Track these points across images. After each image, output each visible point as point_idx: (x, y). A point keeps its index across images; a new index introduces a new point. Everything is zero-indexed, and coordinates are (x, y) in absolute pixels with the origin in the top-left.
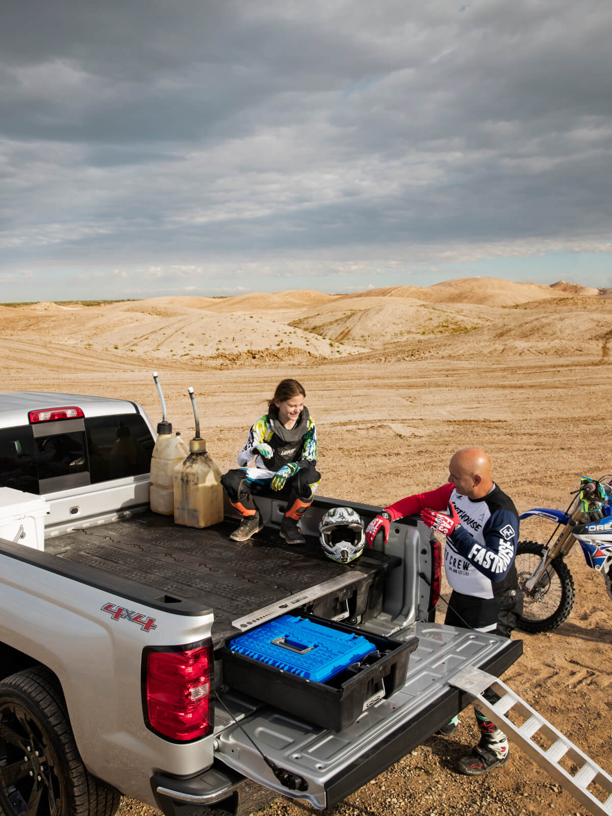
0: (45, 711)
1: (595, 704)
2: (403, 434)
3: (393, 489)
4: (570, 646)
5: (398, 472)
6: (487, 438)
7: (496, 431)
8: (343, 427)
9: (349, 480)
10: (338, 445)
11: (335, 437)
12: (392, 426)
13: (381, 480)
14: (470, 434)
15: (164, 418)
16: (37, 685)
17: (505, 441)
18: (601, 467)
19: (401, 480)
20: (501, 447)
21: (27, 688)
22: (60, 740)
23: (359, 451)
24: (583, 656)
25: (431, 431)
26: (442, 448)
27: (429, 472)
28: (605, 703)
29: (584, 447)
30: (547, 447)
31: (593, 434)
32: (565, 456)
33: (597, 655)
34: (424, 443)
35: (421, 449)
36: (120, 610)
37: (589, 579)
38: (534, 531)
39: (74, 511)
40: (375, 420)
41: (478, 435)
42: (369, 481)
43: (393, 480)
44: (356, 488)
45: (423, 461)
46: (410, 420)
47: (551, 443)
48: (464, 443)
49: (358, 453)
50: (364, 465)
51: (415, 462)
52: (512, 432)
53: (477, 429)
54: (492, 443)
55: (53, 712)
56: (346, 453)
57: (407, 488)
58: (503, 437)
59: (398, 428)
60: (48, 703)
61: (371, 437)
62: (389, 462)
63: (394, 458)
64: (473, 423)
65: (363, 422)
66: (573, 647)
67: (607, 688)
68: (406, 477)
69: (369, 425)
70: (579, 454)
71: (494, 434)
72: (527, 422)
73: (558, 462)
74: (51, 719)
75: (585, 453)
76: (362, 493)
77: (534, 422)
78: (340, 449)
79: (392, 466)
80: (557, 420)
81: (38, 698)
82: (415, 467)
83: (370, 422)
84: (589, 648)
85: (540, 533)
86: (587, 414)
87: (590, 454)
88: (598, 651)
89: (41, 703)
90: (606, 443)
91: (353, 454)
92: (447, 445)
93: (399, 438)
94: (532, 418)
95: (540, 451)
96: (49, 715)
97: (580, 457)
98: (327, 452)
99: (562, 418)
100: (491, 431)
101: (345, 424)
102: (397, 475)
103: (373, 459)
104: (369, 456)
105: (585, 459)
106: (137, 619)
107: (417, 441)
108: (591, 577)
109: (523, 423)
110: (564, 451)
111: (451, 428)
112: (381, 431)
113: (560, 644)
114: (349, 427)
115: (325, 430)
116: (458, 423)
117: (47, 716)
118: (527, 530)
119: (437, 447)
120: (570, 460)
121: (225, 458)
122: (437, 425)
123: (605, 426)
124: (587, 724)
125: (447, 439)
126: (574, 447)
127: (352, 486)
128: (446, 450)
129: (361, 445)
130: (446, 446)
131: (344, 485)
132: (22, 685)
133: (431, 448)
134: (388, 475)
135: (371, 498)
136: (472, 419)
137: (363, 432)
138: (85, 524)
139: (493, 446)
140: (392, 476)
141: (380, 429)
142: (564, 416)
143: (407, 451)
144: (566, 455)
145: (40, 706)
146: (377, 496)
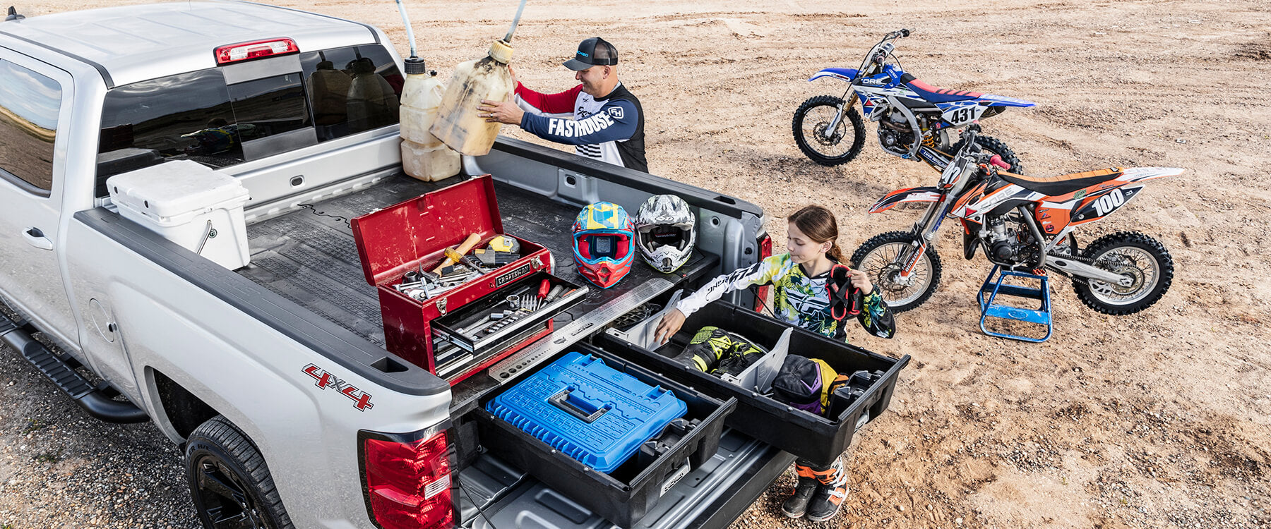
0: (252, 474)
1: (944, 409)
2: (740, 33)
3: (724, 110)
4: (919, 329)
5: (731, 87)
6: (841, 39)
7: (852, 29)
8: (669, 22)
9: (671, 97)
10: (660, 48)
11: (659, 36)
12: (727, 21)
13: (709, 97)
14: (820, 33)
15: (412, 52)
16: (242, 439)
17: (862, 44)
18: (976, 81)
19: (734, 97)
20: (857, 52)
21: (228, 443)
22: (274, 511)
23: (686, 56)
24: (934, 343)
25: (773, 29)
26: (785, 52)
27: (767, 87)
28: (956, 406)
29: (957, 53)
30: (912, 53)
31: (969, 35)
32: (933, 65)
33: (951, 341)
34: (765, 45)
35: (760, 54)
36: (326, 376)
37: (949, 237)
38: (888, 170)
39: (297, 181)
40: (707, 13)
41: (830, 35)
42: (696, 99)
43: (724, 97)
44: (679, 107)
45: (761, 71)
46: (749, 13)
47: (918, 47)
48: (813, 45)
49: (684, 59)
50: (690, 76)
51: (753, 72)
52: (872, 31)
53: (830, 27)
54: (846, 46)
55: (262, 476)
56: (670, 58)
57: (739, 107)
58: (861, 37)
59: (735, 24)
60: (256, 464)
61: (701, 37)
62: (721, 71)
63: (727, 67)
64: (826, 18)
65: (692, 16)
66: (924, 330)
67: (959, 386)
68: (739, 93)
69: (700, 20)
70: (951, 63)
71: (850, 34)
72: (891, 16)
73: (924, 74)
74: (261, 485)
75: (958, 63)
76: (686, 115)
77: (900, 17)
78: (663, 53)
79: (724, 77)
80: (928, 15)
81: (242, 458)
82: (751, 80)
83: (701, 15)
84: (942, 332)
85: (894, 173)
86: (966, 8)
87: (964, 63)
88: (953, 336)
89: (246, 464)
90: (984, 48)
91: (679, 60)
92: (792, 48)
93: (734, 39)
94: (898, 12)
95: (904, 58)
96: (258, 481)
97: (951, 66)
98: (647, 57)
99: (934, 12)
100: (848, 30)
101: (671, 18)
102: (729, 90)
103: (700, 68)
104: (697, 64)
105: (958, 69)
106: (348, 391)
107: (755, 43)
108: (952, 236)
109: (886, 18)
110: (932, 59)
111: (798, 26)
112: (713, 27)
113: (909, 326)
114: (676, 23)
115: (646, 26)
116: (807, 17)
117: (255, 481)
118: (880, 170)
119: (779, 51)
120: (939, 71)
121: (524, 64)
122: (782, 21)
123: (985, 24)
124: (933, 434)
125: (793, 40)
126: (946, 53)
127: (675, 104)
128: (791, 57)
129: (690, 48)
130: (790, 50)
131: (665, 104)
132: (222, 438)
133: (772, 52)
134: (719, 90)
135: (696, 123)
136: (825, 13)
137: (693, 30)
138: (316, 196)
139: (847, 51)
140: (723, 91)
141: (712, 25)
142: (937, 9)
143: (744, 57)
144: (935, 64)
145: (245, 468)
146: (703, 119)
